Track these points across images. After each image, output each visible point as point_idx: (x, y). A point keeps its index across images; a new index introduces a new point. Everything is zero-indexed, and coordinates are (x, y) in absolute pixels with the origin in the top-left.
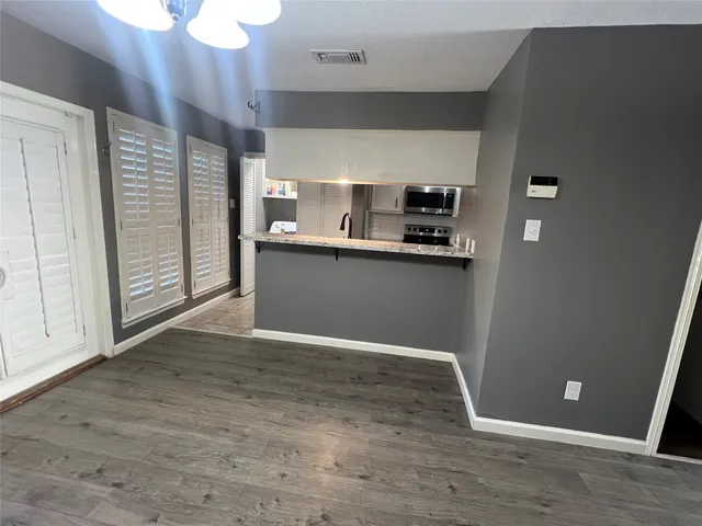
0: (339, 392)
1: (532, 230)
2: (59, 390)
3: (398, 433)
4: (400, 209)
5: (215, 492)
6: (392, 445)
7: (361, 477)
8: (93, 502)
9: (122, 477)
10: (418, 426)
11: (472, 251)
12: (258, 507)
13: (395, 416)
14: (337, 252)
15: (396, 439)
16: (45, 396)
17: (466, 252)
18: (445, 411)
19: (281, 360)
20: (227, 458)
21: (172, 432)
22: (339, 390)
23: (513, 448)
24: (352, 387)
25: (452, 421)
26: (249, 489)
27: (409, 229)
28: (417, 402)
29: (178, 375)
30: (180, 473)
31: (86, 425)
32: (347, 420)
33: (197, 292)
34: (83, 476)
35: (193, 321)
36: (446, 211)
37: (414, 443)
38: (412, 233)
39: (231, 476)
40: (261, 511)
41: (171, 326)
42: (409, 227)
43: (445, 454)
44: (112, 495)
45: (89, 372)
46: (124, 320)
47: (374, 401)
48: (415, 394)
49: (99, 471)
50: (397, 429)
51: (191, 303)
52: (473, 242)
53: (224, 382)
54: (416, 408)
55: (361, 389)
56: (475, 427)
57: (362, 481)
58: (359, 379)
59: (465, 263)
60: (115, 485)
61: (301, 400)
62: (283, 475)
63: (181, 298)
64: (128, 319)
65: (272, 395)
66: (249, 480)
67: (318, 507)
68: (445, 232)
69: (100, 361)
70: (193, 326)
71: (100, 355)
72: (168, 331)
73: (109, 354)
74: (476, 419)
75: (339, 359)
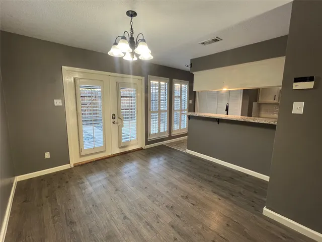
0: (206, 178)
4: (276, 101)
5: (148, 187)
6: (213, 201)
7: (192, 204)
10: (232, 201)
12: (156, 195)
13: (224, 194)
15: (216, 200)
18: (253, 201)
23: (283, 231)
24: (212, 178)
26: (156, 190)
28: (240, 193)
32: (201, 187)
35: (171, 144)
39: (155, 186)
41: (163, 143)
43: (236, 215)
46: (149, 139)
47: (218, 186)
48: (242, 190)
50: (220, 197)
51: (170, 137)
54: (237, 195)
55: (215, 180)
56: (264, 213)
57: (191, 205)
58: (219, 177)
62: (168, 192)
63: (167, 135)
66: (158, 189)
67: (172, 203)
69: (141, 149)
72: (162, 146)
73: (144, 148)
74: (265, 209)
75: (215, 167)
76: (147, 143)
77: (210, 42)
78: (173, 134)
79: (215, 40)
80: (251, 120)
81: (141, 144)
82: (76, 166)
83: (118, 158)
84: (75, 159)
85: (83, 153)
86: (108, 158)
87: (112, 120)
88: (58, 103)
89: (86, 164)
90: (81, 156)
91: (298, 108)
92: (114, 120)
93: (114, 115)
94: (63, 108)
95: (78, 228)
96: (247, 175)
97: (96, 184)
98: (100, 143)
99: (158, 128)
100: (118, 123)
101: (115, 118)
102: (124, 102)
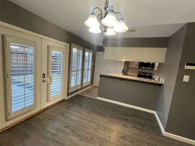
0: (121, 117)
1: (186, 78)
2: (57, 106)
3: (140, 132)
4: (137, 67)
6: (139, 135)
7: (131, 142)
8: (68, 133)
9: (73, 129)
10: (146, 131)
11: (163, 82)
12: (105, 143)
13: (139, 127)
14: (122, 79)
15: (139, 133)
16: (54, 107)
17: (161, 82)
18: (154, 128)
19: (105, 106)
20: (96, 129)
21: (82, 120)
22: (122, 116)
24: (125, 116)
25: (156, 131)
26: (101, 138)
27: (140, 73)
28: (145, 124)
29: (81, 106)
30: (85, 131)
31: (63, 115)
32: (125, 125)
33: (83, 86)
34: (65, 127)
36: (151, 68)
37: (145, 136)
38: (140, 74)
39: (97, 134)
40: (105, 145)
41: (77, 94)
42: (139, 72)
43: (155, 141)
44: (71, 132)
45: (62, 103)
46: (69, 91)
47: (132, 121)
48: (144, 121)
49: (68, 126)
51: (82, 88)
52: (163, 79)
53: (92, 110)
54: (145, 126)
55: (128, 118)
56: (164, 135)
58: (127, 114)
59: (160, 85)
60: (72, 130)
61: (112, 118)
62: (110, 137)
63: (80, 87)
64: (70, 91)
65: (104, 115)
66: (101, 136)
68: (151, 74)
70: (82, 94)
71: (64, 99)
72: (77, 95)
73: (66, 99)
75: (120, 108)
76: (68, 95)
79: (132, 31)
81: (63, 96)
87: (42, 79)
92: (44, 79)
93: (44, 74)
96: (138, 110)
98: (30, 103)
99: (75, 82)
100: (47, 81)
101: (44, 77)
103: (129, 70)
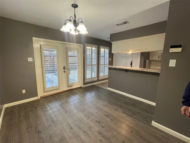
0: (119, 104)
5: (85, 110)
6: (124, 118)
13: (129, 113)
18: (146, 118)
23: (163, 134)
24: (123, 104)
25: (146, 121)
28: (139, 113)
32: (116, 109)
35: (98, 84)
41: (94, 84)
43: (136, 125)
45: (79, 89)
46: (85, 81)
47: (126, 109)
50: (127, 116)
51: (98, 80)
56: (152, 125)
57: (110, 120)
58: (126, 103)
62: (96, 113)
63: (96, 79)
67: (99, 119)
73: (82, 87)
74: (153, 122)
75: (124, 98)
76: (84, 84)
77: (121, 24)
78: (100, 78)
79: (125, 23)
80: (145, 70)
81: (81, 85)
82: (42, 98)
83: (67, 93)
84: (41, 93)
85: (46, 90)
86: (61, 93)
87: (64, 70)
88: (30, 59)
89: (47, 96)
90: (45, 92)
91: (172, 63)
93: (65, 67)
94: (33, 63)
95: (43, 135)
96: (143, 102)
97: (54, 108)
98: (56, 84)
99: (91, 75)
100: (67, 72)
101: (65, 69)
102: (70, 60)
103: (152, 63)
